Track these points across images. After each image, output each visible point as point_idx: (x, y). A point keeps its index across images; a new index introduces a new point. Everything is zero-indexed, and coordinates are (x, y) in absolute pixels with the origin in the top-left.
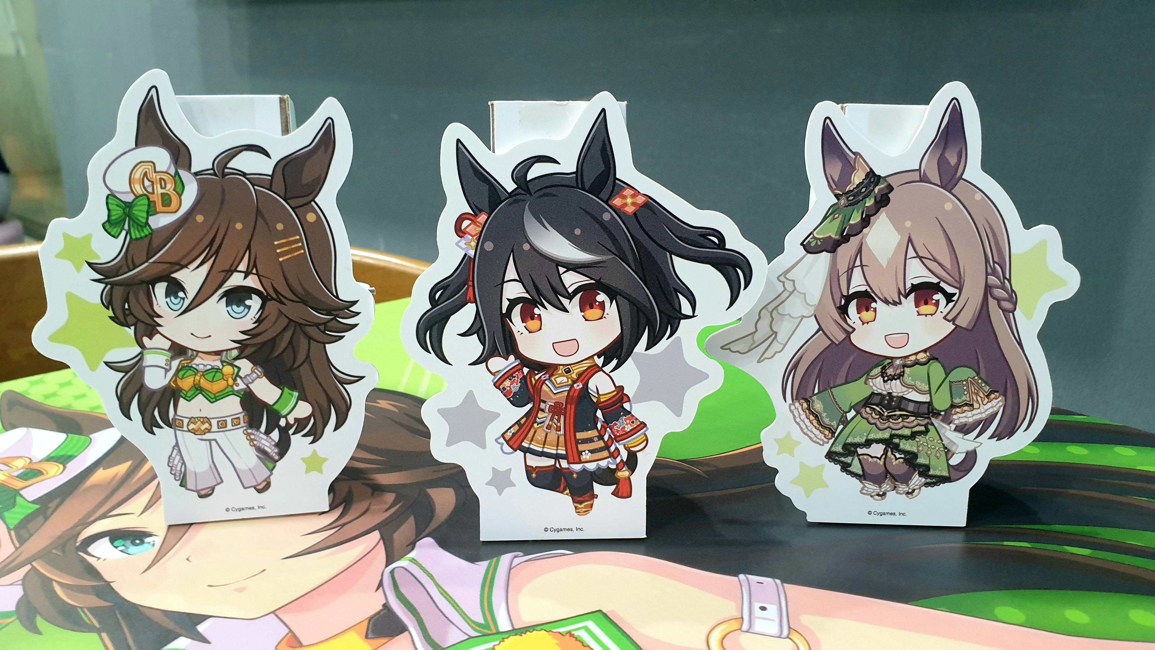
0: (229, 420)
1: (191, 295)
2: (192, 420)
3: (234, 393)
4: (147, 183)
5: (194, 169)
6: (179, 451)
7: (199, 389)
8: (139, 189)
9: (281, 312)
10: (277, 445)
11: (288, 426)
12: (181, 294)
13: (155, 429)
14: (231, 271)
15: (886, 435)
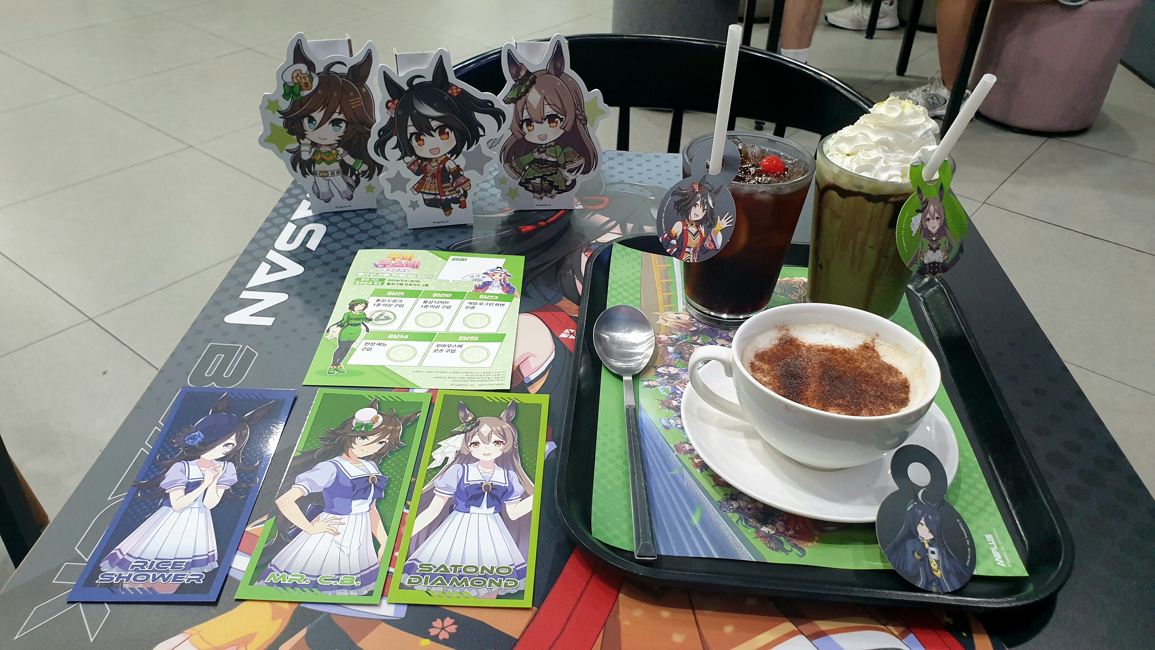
0: (335, 172)
1: (318, 122)
2: (321, 172)
3: (337, 161)
4: (299, 78)
5: (317, 72)
6: (316, 185)
7: (323, 160)
8: (295, 81)
9: (353, 129)
10: (355, 181)
11: (359, 174)
12: (314, 122)
13: (307, 176)
14: (334, 112)
15: (541, 175)
